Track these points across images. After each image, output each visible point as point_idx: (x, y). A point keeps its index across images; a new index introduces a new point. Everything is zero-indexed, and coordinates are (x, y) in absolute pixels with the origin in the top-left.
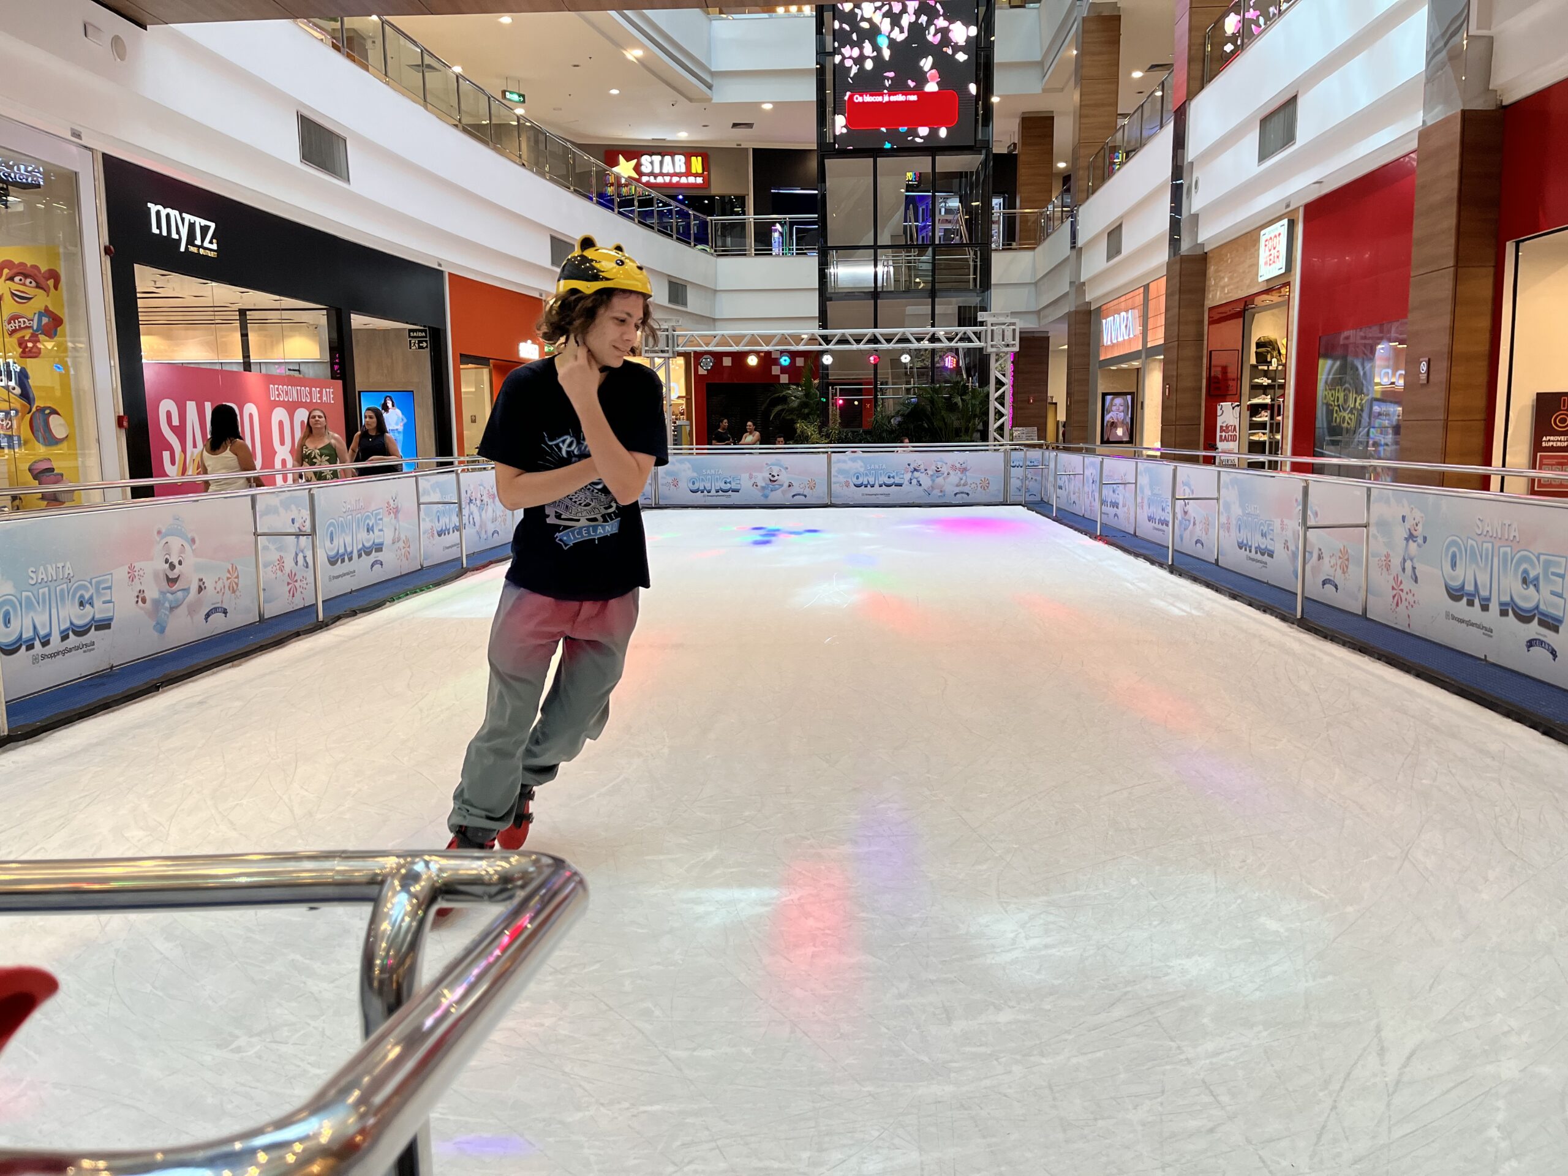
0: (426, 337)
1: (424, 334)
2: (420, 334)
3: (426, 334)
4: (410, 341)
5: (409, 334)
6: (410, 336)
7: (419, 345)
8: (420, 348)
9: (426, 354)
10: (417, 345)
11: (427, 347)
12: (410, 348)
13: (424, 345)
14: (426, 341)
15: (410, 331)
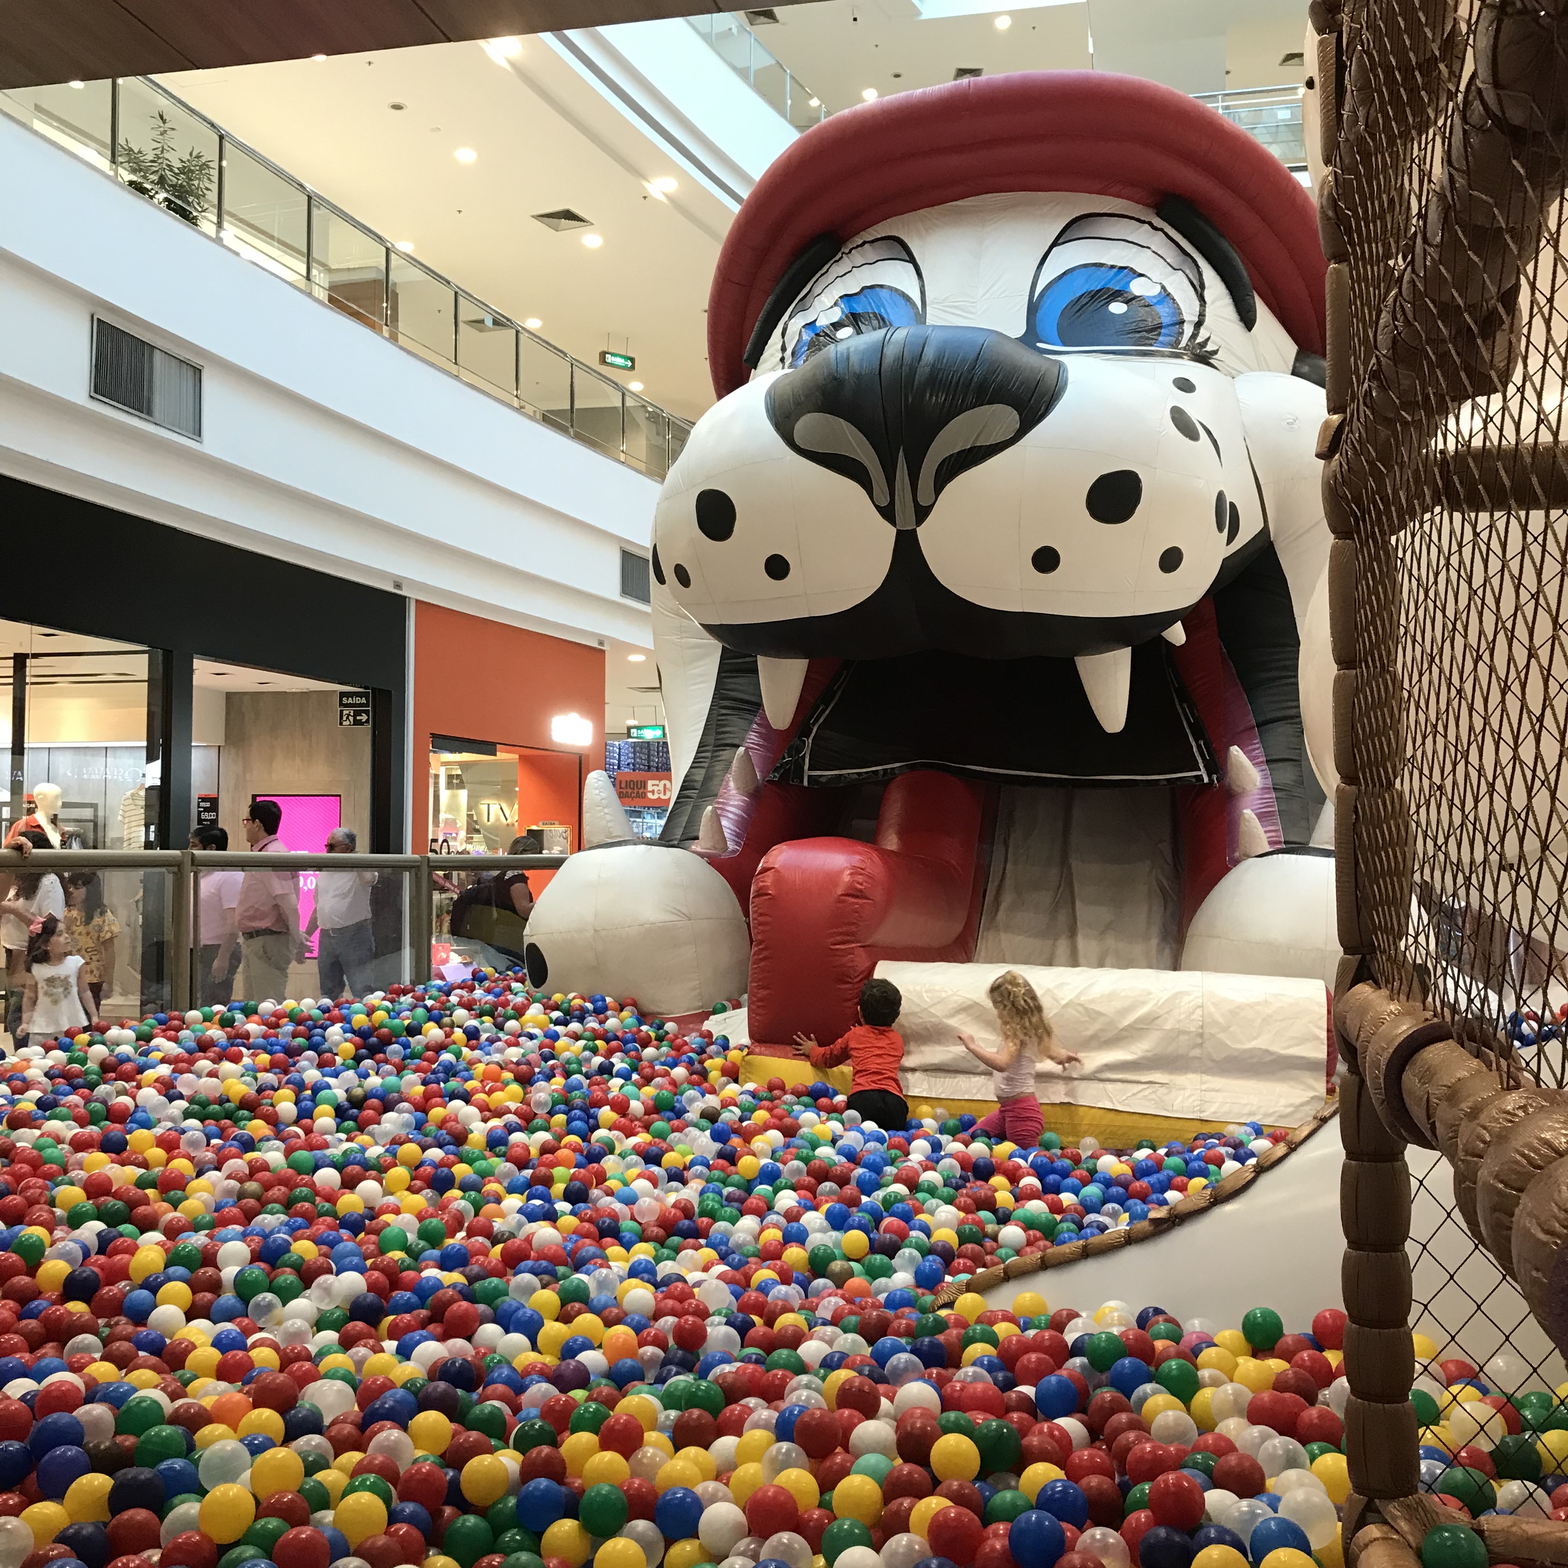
0: (367, 705)
1: (364, 701)
2: (358, 700)
3: (367, 700)
4: (341, 712)
5: (341, 700)
6: (341, 704)
7: (355, 720)
8: (357, 723)
9: (365, 734)
10: (351, 718)
11: (367, 722)
12: (341, 724)
13: (364, 718)
14: (367, 712)
15: (343, 695)
